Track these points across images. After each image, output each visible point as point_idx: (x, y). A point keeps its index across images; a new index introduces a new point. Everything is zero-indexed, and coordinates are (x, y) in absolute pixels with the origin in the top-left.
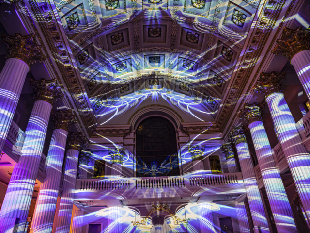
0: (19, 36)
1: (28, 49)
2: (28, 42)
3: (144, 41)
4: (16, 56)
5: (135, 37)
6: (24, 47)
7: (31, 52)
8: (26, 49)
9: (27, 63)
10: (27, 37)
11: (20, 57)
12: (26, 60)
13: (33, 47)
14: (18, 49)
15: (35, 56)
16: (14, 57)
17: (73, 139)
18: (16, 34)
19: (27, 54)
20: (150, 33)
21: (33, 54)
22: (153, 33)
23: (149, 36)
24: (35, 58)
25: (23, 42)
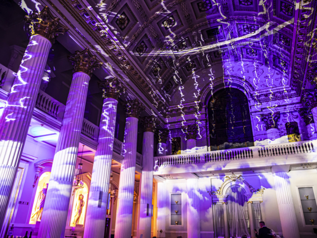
0: (78, 53)
1: (86, 61)
2: (85, 56)
3: (197, 18)
4: (79, 70)
5: (185, 17)
6: (83, 61)
7: (89, 63)
8: (84, 63)
9: (87, 73)
10: (83, 52)
11: (81, 70)
12: (86, 72)
13: (89, 58)
14: (79, 64)
15: (93, 65)
16: (77, 71)
17: (146, 122)
18: (76, 52)
19: (86, 66)
20: (200, 8)
21: (91, 64)
22: (203, 7)
23: (200, 10)
24: (93, 66)
25: (81, 56)
